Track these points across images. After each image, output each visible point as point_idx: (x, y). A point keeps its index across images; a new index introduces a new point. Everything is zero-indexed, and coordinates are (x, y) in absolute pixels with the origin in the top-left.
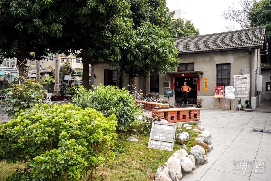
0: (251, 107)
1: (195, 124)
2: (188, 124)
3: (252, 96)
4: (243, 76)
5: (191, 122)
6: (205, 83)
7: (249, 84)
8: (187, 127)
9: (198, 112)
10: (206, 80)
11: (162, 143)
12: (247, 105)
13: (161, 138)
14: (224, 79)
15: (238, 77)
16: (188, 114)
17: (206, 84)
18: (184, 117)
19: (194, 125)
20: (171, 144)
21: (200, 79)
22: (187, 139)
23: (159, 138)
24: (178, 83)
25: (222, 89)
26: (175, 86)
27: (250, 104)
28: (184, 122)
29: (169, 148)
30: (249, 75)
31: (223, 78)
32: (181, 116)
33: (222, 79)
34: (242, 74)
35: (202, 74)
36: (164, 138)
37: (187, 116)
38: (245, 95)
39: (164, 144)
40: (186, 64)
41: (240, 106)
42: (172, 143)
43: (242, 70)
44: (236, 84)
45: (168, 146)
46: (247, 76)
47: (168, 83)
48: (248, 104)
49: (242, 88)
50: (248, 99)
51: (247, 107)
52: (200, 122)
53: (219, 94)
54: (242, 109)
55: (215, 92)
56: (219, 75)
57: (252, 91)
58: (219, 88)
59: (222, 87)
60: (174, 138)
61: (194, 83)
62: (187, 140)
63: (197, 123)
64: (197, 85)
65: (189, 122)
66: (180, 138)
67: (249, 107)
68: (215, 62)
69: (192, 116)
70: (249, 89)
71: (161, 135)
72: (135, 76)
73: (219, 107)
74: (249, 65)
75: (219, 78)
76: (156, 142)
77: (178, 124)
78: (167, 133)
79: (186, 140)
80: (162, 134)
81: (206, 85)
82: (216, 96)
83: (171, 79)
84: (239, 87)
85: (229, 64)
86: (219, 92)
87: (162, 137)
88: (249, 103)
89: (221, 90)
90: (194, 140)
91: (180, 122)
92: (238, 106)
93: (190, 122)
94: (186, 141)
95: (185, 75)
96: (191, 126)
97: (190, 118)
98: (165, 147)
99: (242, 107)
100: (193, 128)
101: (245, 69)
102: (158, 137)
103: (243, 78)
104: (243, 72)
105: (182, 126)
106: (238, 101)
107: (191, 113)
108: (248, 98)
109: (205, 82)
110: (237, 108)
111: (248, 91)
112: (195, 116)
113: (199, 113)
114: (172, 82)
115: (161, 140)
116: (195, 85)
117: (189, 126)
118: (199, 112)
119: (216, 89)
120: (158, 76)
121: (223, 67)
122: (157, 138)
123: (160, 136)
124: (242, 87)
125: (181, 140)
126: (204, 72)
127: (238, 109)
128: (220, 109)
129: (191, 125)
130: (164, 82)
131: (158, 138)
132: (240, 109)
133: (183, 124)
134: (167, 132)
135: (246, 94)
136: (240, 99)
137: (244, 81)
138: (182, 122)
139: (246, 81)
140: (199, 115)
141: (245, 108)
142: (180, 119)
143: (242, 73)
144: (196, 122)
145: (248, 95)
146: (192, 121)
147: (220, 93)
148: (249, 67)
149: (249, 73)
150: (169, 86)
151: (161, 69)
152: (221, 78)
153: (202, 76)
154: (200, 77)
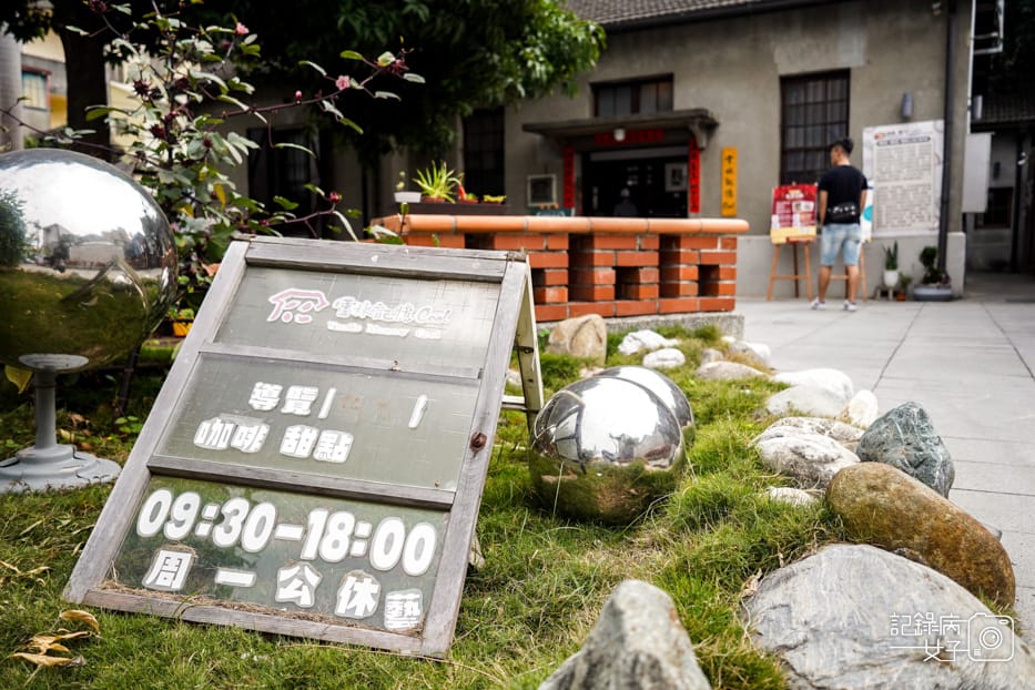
0: (948, 278)
1: (708, 336)
2: (658, 332)
3: (951, 225)
4: (911, 127)
5: (679, 317)
6: (725, 175)
7: (939, 170)
8: (648, 351)
9: (724, 246)
10: (730, 158)
11: (302, 521)
12: (931, 269)
13: (296, 442)
14: (818, 150)
15: (887, 138)
16: (654, 258)
17: (731, 177)
18: (626, 281)
19: (697, 343)
20: (425, 531)
21: (702, 157)
22: (660, 444)
23: (274, 439)
24: (599, 201)
25: (807, 198)
26: (580, 196)
27: (939, 265)
28: (630, 321)
29: (395, 600)
30: (940, 124)
31: (810, 144)
32: (604, 276)
33: (807, 150)
34: (905, 119)
35: (710, 126)
36: (336, 447)
37: (649, 276)
38: (917, 224)
39: (330, 532)
40: (635, 86)
41: (892, 278)
42: (445, 508)
43: (909, 98)
44: (877, 173)
45: (382, 561)
46: (931, 129)
47: (546, 183)
48: (935, 266)
49: (905, 192)
50: (934, 243)
51: (927, 281)
52: (740, 320)
53: (791, 221)
54: (902, 293)
55: (774, 212)
56: (792, 132)
57: (951, 203)
58: (795, 194)
59: (807, 186)
60: (477, 444)
61: (670, 187)
62: (663, 453)
63: (717, 325)
64: (683, 194)
65: (662, 318)
66: (576, 437)
67: (939, 279)
68: (775, 66)
69: (687, 274)
70: (938, 195)
71: (299, 399)
72: (387, 149)
73: (789, 286)
74: (942, 74)
75: (791, 144)
76: (211, 511)
77: (578, 331)
78: (392, 373)
79: (652, 455)
80: (311, 393)
81: (729, 182)
82: (780, 234)
83: (560, 162)
84: (890, 185)
85: (845, 74)
86: (792, 214)
87: (310, 434)
88: (936, 260)
89: (803, 204)
90: (741, 452)
91: (596, 318)
92: (882, 278)
93: (672, 317)
94: (651, 468)
95: (628, 135)
96: (675, 347)
97: (668, 289)
98: (332, 574)
99: (904, 282)
100: (694, 359)
101: (920, 93)
102: (251, 437)
103: (911, 141)
104: (913, 107)
105: (613, 344)
106: (884, 256)
107: (676, 258)
108: (931, 236)
109: (726, 166)
110: (877, 288)
111: (936, 204)
112: (708, 278)
113: (732, 258)
114: (568, 174)
115: (285, 475)
116: (676, 195)
117: (662, 347)
118: (734, 247)
119: (780, 198)
120: (499, 154)
121: (811, 92)
122: (232, 451)
123: (278, 421)
124: (905, 184)
125: (584, 457)
126: (721, 120)
127: (884, 294)
128: (797, 294)
129: (674, 341)
130: (530, 178)
131: (256, 446)
132: (896, 294)
133: (615, 332)
134: (386, 363)
135: (921, 218)
136: (896, 247)
137: (917, 153)
138: (613, 321)
139: (922, 155)
140: (732, 274)
141: (916, 287)
142: (597, 295)
143: (908, 111)
144: (709, 318)
145: (930, 225)
146: (686, 316)
147: (797, 217)
148: (943, 84)
149: (942, 114)
150: (554, 196)
151: (494, 67)
152: (801, 144)
153: (712, 143)
154: (703, 142)
